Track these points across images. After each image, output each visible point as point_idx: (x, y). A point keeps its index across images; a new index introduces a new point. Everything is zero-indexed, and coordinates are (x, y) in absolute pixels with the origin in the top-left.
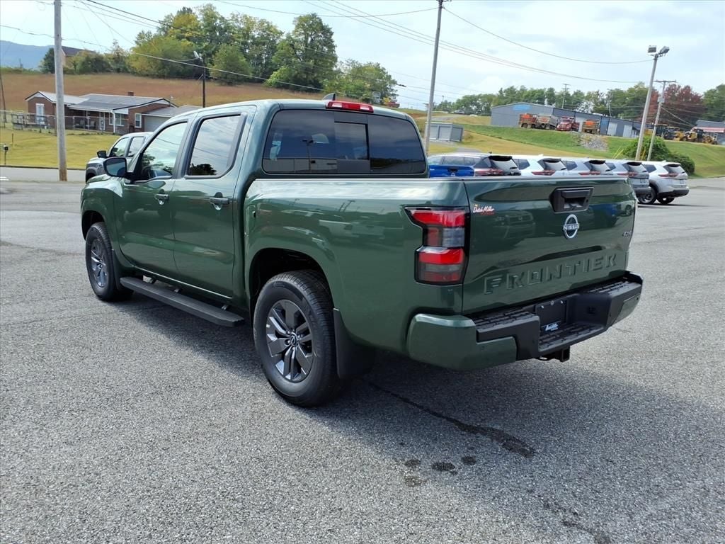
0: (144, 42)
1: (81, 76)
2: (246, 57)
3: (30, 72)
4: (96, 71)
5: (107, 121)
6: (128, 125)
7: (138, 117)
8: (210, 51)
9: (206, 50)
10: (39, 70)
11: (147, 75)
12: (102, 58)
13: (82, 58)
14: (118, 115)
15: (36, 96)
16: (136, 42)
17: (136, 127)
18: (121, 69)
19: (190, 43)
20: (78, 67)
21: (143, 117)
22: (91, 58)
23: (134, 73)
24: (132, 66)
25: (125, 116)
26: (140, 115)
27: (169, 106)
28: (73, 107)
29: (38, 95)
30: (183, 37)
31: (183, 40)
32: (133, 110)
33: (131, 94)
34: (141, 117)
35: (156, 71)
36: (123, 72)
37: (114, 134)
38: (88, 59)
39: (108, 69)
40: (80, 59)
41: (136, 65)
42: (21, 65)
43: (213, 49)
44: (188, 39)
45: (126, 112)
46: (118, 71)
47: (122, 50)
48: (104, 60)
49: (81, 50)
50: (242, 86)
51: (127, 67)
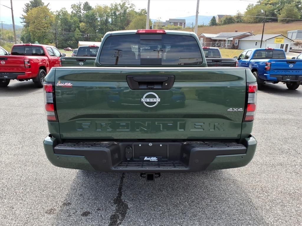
0: (250, 9)
1: (223, 26)
2: (298, 9)
3: (205, 26)
4: (229, 23)
5: (224, 43)
6: (232, 44)
7: (237, 41)
8: (279, 9)
9: (278, 8)
10: (208, 25)
11: (249, 23)
12: (232, 18)
13: (224, 19)
14: (228, 41)
15: (201, 35)
16: (247, 9)
17: (235, 45)
18: (239, 21)
19: (271, 6)
20: (222, 23)
21: (239, 41)
22: (228, 18)
23: (244, 22)
24: (244, 19)
25: (231, 41)
26: (238, 40)
27: (251, 35)
28: (213, 38)
29: (202, 35)
30: (268, 4)
31: (268, 5)
32: (235, 38)
33: (236, 31)
34: (238, 41)
35: (253, 20)
36: (240, 22)
37: (226, 48)
38: (227, 19)
39: (234, 22)
40: (223, 19)
41: (245, 19)
42: (204, 24)
43: (281, 7)
44: (270, 4)
45: (232, 39)
46: (238, 22)
47: (241, 13)
48: (233, 18)
49: (224, 15)
50: (294, 23)
51: (242, 20)
